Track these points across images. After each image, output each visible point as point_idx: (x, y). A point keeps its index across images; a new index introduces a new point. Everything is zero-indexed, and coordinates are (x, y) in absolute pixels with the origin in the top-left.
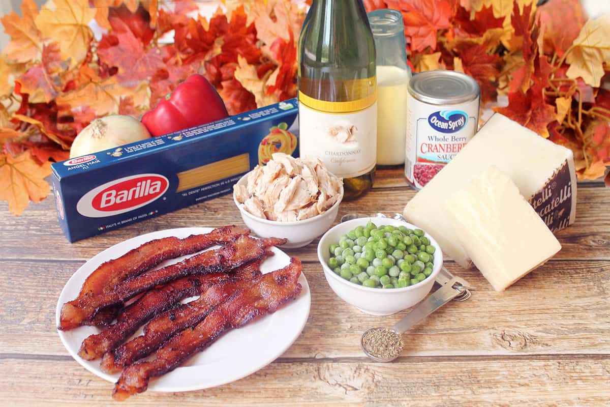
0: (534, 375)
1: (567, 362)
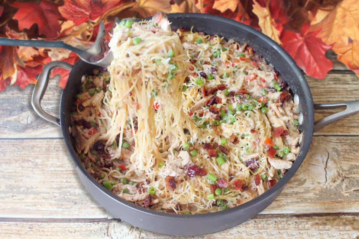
0: (238, 231)
1: (260, 221)
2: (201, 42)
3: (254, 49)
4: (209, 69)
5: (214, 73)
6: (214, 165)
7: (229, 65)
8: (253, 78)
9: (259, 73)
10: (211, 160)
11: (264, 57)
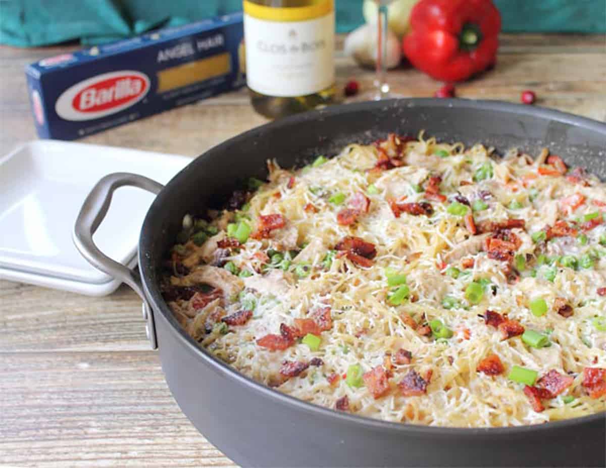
2: (445, 154)
3: (566, 161)
4: (474, 193)
5: (488, 199)
6: (522, 353)
7: (515, 186)
8: (579, 202)
9: (587, 191)
10: (512, 345)
11: (593, 171)
